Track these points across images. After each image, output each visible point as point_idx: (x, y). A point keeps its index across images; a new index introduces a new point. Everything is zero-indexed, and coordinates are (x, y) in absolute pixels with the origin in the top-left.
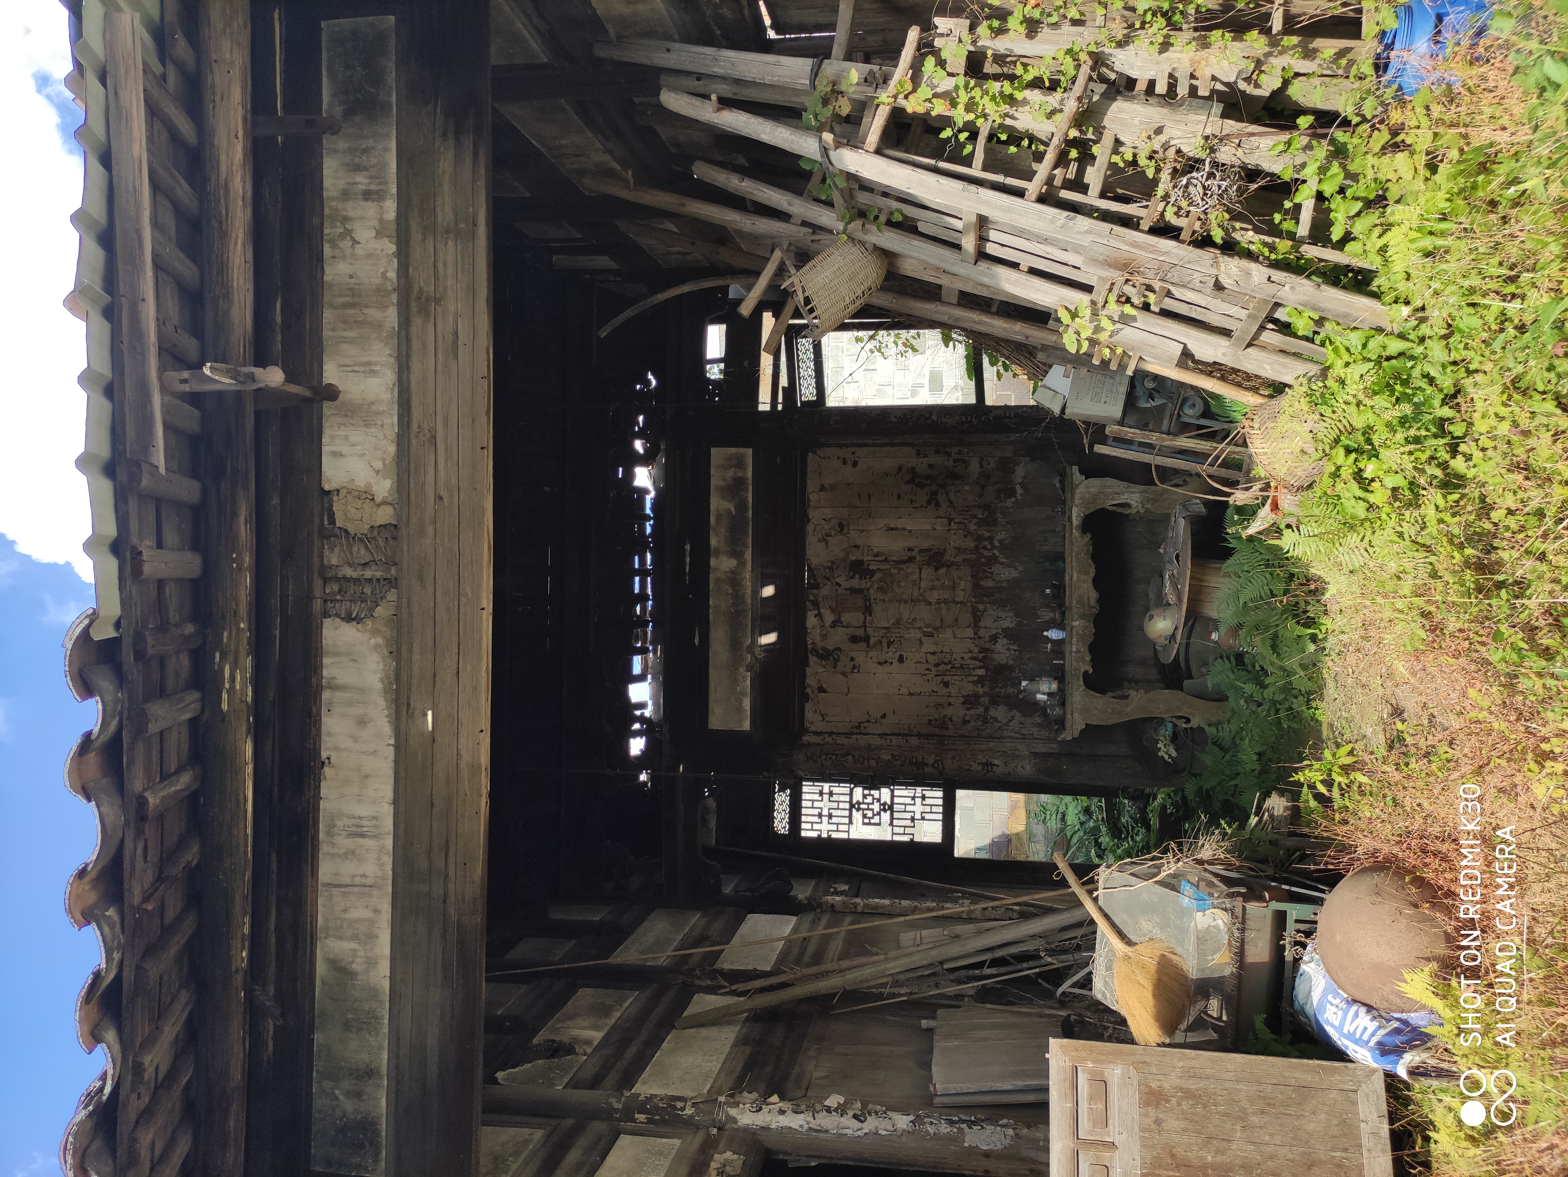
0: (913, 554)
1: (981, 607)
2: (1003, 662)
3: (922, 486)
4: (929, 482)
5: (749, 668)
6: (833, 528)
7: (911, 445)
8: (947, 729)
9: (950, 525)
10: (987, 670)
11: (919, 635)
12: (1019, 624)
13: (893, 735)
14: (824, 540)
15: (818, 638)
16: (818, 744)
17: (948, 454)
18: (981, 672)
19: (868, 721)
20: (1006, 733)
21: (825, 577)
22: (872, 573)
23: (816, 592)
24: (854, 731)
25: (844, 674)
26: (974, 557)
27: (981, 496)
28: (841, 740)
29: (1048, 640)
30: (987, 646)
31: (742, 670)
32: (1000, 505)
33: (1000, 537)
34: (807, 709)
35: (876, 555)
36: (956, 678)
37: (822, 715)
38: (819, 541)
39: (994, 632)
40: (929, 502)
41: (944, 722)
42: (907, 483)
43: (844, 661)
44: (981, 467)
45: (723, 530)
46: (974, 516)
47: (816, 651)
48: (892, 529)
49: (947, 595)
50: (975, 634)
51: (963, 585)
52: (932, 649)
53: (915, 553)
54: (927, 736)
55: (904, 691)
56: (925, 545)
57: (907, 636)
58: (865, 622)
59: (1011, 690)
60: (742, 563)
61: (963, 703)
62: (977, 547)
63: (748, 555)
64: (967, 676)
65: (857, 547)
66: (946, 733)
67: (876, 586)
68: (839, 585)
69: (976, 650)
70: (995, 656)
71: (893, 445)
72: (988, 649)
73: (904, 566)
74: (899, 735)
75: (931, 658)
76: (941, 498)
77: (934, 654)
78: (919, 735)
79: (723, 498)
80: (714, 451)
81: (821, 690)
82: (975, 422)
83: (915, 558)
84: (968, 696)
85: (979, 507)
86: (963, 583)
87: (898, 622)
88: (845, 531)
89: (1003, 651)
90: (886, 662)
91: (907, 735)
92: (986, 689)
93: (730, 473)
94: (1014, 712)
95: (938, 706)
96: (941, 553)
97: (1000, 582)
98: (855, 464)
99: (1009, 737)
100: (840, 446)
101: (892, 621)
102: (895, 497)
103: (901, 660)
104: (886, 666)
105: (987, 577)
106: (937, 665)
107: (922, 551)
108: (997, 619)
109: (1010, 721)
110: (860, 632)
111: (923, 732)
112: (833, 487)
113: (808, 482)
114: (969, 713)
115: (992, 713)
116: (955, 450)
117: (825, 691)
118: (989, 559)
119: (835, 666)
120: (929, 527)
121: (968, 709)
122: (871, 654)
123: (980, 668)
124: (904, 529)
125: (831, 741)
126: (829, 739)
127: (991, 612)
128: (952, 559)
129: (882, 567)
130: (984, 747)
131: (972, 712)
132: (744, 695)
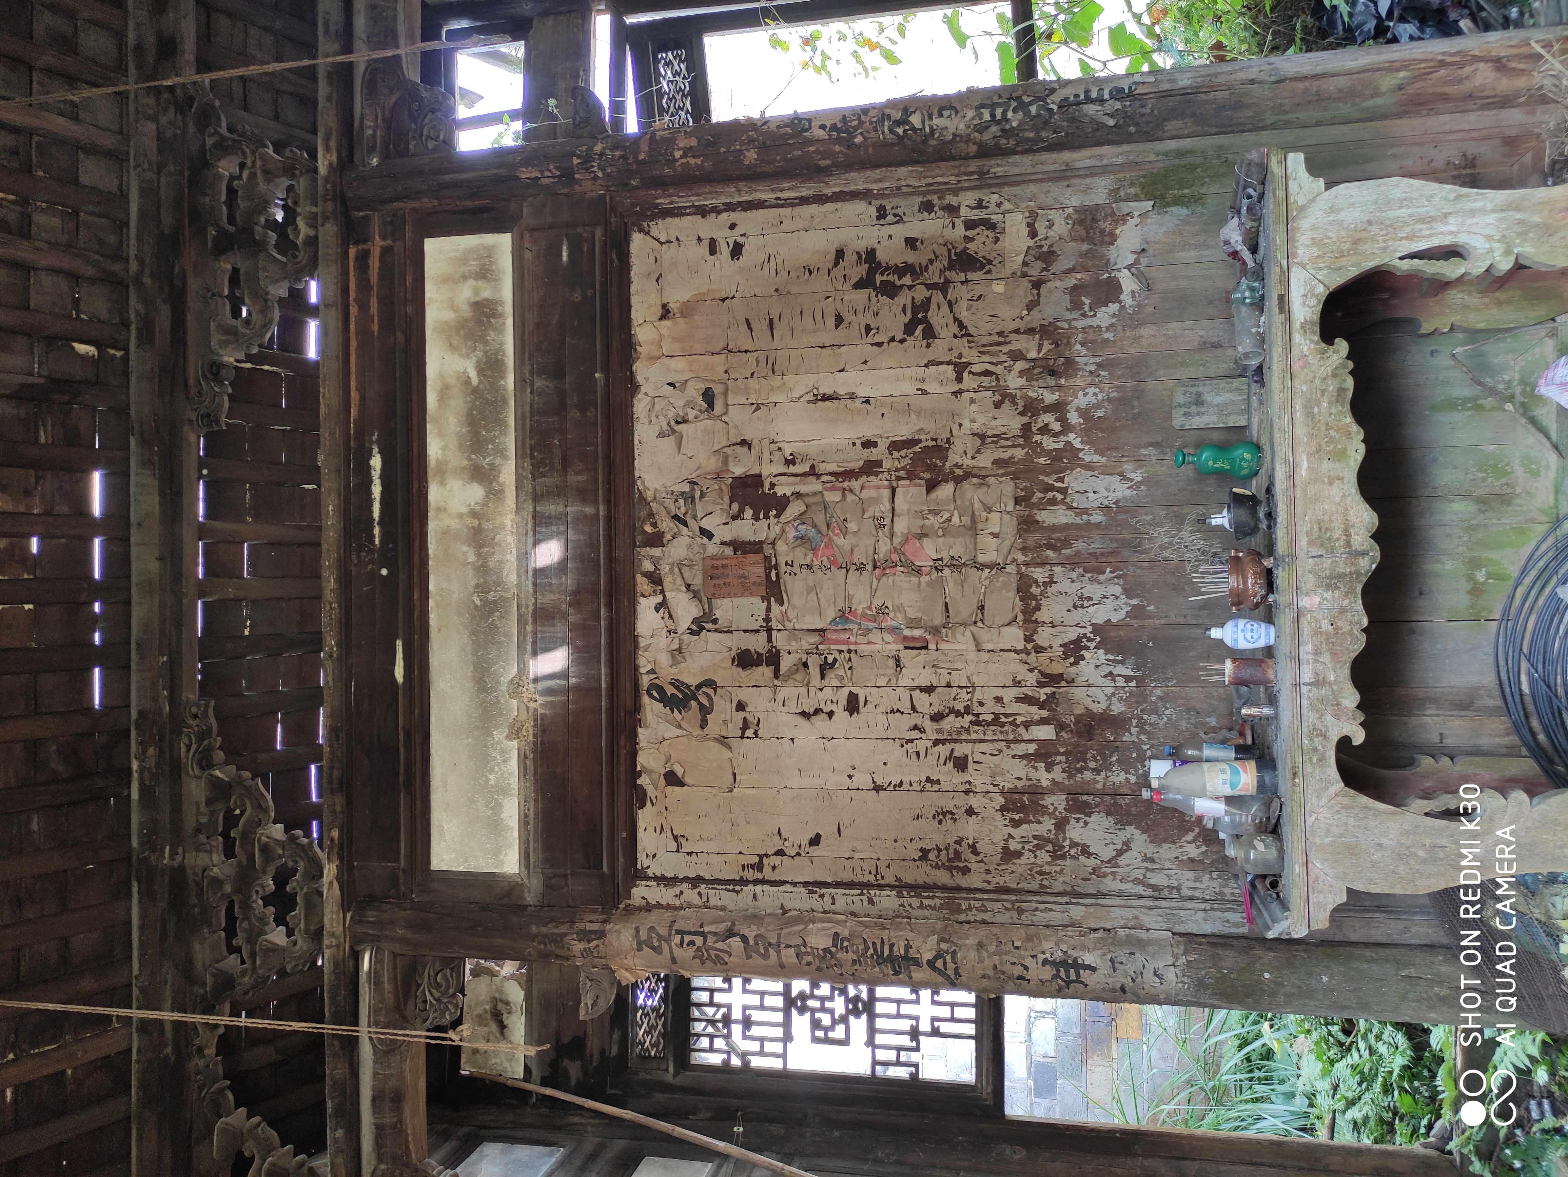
0: (874, 454)
1: (1039, 574)
2: (1097, 708)
3: (890, 291)
4: (907, 280)
5: (515, 733)
6: (690, 404)
7: (864, 195)
8: (966, 871)
9: (959, 379)
10: (1061, 727)
11: (894, 647)
12: (1136, 612)
13: (838, 885)
14: (673, 431)
15: (664, 660)
16: (668, 907)
17: (953, 210)
18: (1046, 733)
19: (780, 853)
20: (1110, 884)
21: (676, 517)
22: (781, 504)
23: (656, 552)
24: (750, 875)
25: (723, 740)
26: (1019, 453)
27: (1031, 306)
28: (719, 897)
29: (1221, 650)
30: (1057, 668)
31: (499, 735)
32: (1079, 324)
33: (1082, 401)
34: (641, 825)
35: (790, 462)
36: (983, 747)
37: (676, 838)
38: (661, 435)
39: (1073, 634)
40: (909, 329)
41: (958, 855)
42: (859, 285)
43: (723, 708)
44: (1033, 234)
45: (453, 420)
46: (1017, 356)
47: (660, 689)
48: (825, 398)
49: (958, 548)
50: (1028, 639)
51: (995, 522)
52: (925, 678)
53: (879, 452)
54: (916, 889)
55: (862, 780)
56: (904, 432)
57: (864, 649)
58: (767, 620)
59: (1118, 777)
60: (494, 493)
61: (1003, 809)
62: (1026, 429)
63: (508, 473)
64: (1009, 742)
65: (744, 443)
66: (963, 881)
67: (792, 534)
68: (709, 535)
69: (1032, 678)
70: (1078, 693)
71: (820, 199)
72: (1059, 677)
73: (855, 484)
74: (851, 885)
75: (922, 700)
76: (938, 317)
77: (929, 690)
78: (900, 887)
79: (453, 348)
80: (432, 246)
81: (672, 779)
82: (1015, 119)
83: (879, 463)
84: (1014, 791)
85: (1031, 331)
86: (995, 517)
87: (844, 616)
88: (718, 408)
89: (1100, 681)
90: (818, 711)
91: (868, 886)
92: (1058, 774)
93: (466, 293)
94: (1131, 830)
95: (942, 815)
96: (940, 450)
97: (1086, 511)
98: (737, 250)
99: (1120, 894)
100: (703, 212)
101: (831, 614)
102: (831, 322)
103: (853, 705)
104: (820, 721)
105: (1053, 502)
106: (937, 718)
107: (895, 446)
108: (1082, 602)
109: (1120, 853)
110: (758, 644)
111: (909, 879)
112: (688, 310)
113: (634, 300)
114: (1017, 832)
115: (1075, 832)
116: (968, 199)
117: (681, 784)
118: (1056, 457)
119: (704, 724)
120: (909, 388)
121: (1016, 824)
122: (783, 693)
123: (1043, 721)
124: (852, 396)
125: (697, 900)
126: (690, 895)
127: (1064, 585)
128: (968, 462)
129: (804, 489)
130: (1056, 917)
131: (1025, 830)
132: (504, 791)
